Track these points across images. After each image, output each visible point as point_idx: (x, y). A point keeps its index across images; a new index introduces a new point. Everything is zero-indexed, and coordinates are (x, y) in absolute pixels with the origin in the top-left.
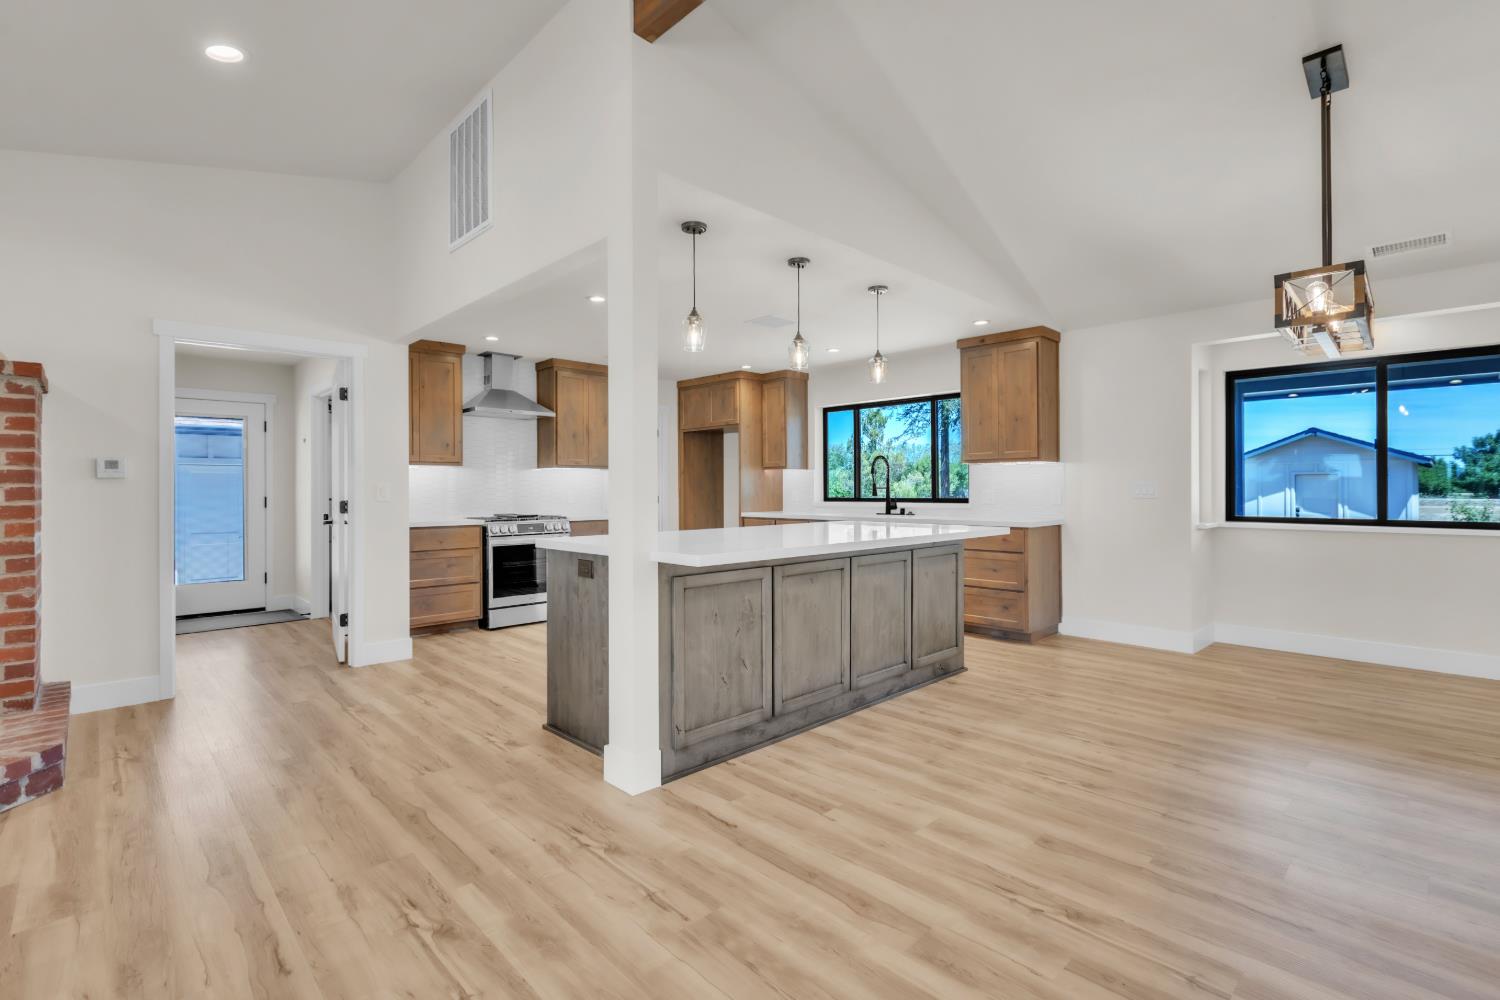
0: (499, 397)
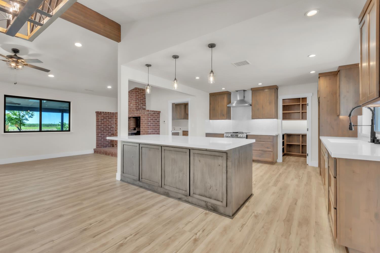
0: (243, 101)
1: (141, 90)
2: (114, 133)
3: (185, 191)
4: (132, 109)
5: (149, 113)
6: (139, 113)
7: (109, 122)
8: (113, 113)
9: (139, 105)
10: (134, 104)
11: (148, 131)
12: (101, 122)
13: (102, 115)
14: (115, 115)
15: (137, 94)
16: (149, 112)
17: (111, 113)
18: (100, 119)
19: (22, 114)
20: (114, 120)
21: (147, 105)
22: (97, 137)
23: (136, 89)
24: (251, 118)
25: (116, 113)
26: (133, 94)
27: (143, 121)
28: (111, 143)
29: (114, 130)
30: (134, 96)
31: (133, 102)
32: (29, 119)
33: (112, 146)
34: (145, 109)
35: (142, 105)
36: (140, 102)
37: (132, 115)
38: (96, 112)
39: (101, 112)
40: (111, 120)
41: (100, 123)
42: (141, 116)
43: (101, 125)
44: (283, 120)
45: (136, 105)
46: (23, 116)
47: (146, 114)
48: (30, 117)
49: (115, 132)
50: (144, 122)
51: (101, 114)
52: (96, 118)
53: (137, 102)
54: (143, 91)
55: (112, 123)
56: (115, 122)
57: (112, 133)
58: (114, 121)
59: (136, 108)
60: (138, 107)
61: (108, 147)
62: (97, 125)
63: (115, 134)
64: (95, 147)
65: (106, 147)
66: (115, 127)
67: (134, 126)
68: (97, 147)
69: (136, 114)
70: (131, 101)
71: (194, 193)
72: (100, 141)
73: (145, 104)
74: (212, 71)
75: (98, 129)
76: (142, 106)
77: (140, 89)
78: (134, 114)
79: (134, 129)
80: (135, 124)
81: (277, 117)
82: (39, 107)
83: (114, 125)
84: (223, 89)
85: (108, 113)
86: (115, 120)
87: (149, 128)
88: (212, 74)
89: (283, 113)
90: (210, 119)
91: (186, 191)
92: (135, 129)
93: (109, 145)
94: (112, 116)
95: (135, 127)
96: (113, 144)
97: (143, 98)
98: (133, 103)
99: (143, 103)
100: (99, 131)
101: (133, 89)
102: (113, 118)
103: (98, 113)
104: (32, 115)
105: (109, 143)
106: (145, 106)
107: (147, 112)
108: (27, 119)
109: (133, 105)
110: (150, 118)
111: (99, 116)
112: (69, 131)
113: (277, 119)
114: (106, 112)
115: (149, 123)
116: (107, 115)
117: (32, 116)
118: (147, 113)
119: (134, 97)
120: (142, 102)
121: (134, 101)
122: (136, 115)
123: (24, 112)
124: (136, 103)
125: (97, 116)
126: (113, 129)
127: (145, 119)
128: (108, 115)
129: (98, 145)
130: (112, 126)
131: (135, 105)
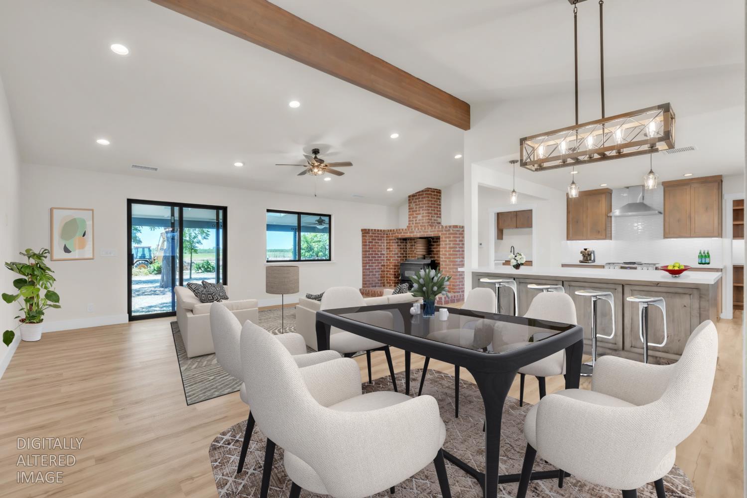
0: (640, 206)
1: (434, 192)
2: (385, 264)
3: (613, 343)
4: (421, 224)
5: (458, 231)
6: (438, 231)
7: (379, 246)
8: (384, 231)
9: (432, 217)
10: (425, 215)
11: (456, 260)
12: (369, 245)
13: (371, 234)
14: (387, 234)
15: (430, 199)
16: (457, 229)
17: (381, 230)
18: (368, 241)
19: (193, 234)
20: (385, 242)
21: (442, 216)
22: (363, 269)
23: (428, 191)
24: (663, 237)
25: (388, 230)
26: (422, 198)
27: (446, 244)
28: (381, 280)
29: (385, 259)
30: (424, 202)
31: (421, 212)
32: (202, 241)
33: (382, 285)
34: (440, 223)
35: (436, 216)
36: (433, 212)
37: (422, 233)
38: (362, 230)
39: (369, 230)
40: (382, 243)
41: (368, 247)
42: (441, 236)
43: (369, 251)
44: (733, 239)
45: (429, 216)
46: (195, 237)
47: (451, 232)
48: (205, 238)
49: (387, 262)
50: (448, 246)
51: (369, 233)
52: (363, 239)
53: (430, 211)
54: (437, 192)
55: (382, 247)
56: (387, 245)
57: (382, 264)
58: (385, 244)
59: (429, 222)
60: (431, 220)
61: (378, 286)
62: (363, 251)
63: (387, 265)
64: (361, 287)
65: (375, 286)
66: (387, 254)
67: (423, 252)
68: (363, 287)
69: (431, 232)
70: (419, 210)
71: (632, 347)
72: (368, 277)
73: (440, 214)
74: (651, 172)
75: (365, 257)
76: (435, 218)
77: (434, 189)
78: (427, 232)
79: (422, 256)
80: (423, 249)
81: (720, 235)
82: (297, 225)
83: (386, 250)
84: (604, 186)
85: (378, 230)
86: (387, 243)
87: (457, 255)
88: (651, 176)
89: (734, 225)
90: (568, 239)
91: (616, 344)
92: (424, 258)
93: (378, 283)
94: (382, 235)
95: (425, 253)
96: (384, 283)
97: (437, 204)
98: (423, 213)
99: (437, 214)
100: (366, 260)
101: (422, 191)
102: (384, 240)
103: (365, 232)
104: (207, 235)
105: (379, 280)
106: (440, 217)
107: (454, 229)
108: (199, 242)
109: (423, 217)
110: (458, 239)
111: (366, 236)
112: (330, 260)
113: (722, 237)
114: (375, 230)
115: (456, 247)
116: (376, 235)
117: (206, 237)
118: (453, 231)
119: (424, 204)
120: (436, 212)
121: (426, 210)
122: (429, 233)
123: (197, 229)
124: (428, 213)
125: (363, 236)
126: (384, 257)
127: (450, 241)
128: (378, 234)
129: (364, 284)
130: (383, 252)
131: (427, 218)
